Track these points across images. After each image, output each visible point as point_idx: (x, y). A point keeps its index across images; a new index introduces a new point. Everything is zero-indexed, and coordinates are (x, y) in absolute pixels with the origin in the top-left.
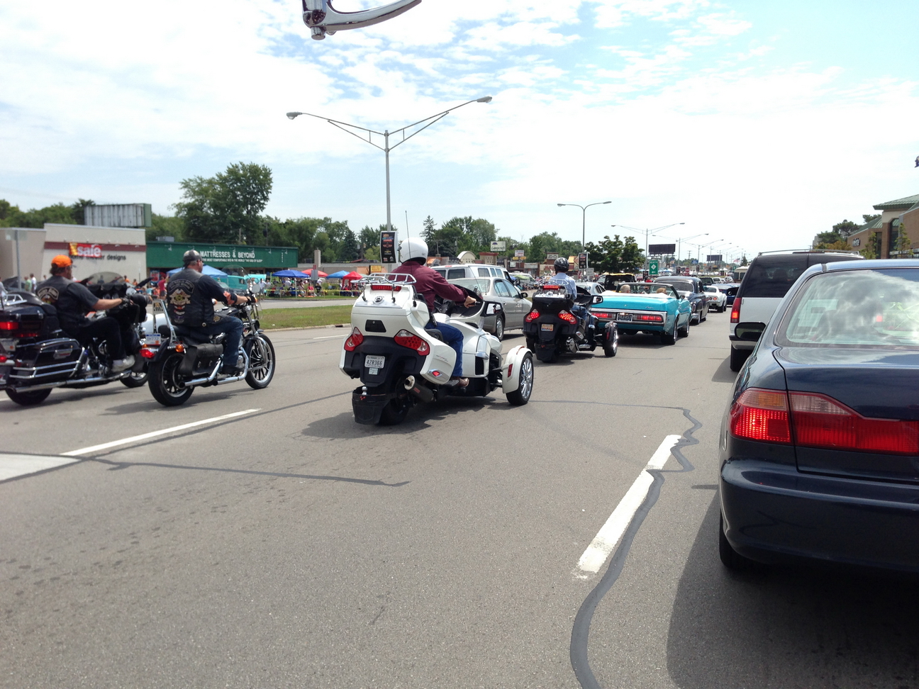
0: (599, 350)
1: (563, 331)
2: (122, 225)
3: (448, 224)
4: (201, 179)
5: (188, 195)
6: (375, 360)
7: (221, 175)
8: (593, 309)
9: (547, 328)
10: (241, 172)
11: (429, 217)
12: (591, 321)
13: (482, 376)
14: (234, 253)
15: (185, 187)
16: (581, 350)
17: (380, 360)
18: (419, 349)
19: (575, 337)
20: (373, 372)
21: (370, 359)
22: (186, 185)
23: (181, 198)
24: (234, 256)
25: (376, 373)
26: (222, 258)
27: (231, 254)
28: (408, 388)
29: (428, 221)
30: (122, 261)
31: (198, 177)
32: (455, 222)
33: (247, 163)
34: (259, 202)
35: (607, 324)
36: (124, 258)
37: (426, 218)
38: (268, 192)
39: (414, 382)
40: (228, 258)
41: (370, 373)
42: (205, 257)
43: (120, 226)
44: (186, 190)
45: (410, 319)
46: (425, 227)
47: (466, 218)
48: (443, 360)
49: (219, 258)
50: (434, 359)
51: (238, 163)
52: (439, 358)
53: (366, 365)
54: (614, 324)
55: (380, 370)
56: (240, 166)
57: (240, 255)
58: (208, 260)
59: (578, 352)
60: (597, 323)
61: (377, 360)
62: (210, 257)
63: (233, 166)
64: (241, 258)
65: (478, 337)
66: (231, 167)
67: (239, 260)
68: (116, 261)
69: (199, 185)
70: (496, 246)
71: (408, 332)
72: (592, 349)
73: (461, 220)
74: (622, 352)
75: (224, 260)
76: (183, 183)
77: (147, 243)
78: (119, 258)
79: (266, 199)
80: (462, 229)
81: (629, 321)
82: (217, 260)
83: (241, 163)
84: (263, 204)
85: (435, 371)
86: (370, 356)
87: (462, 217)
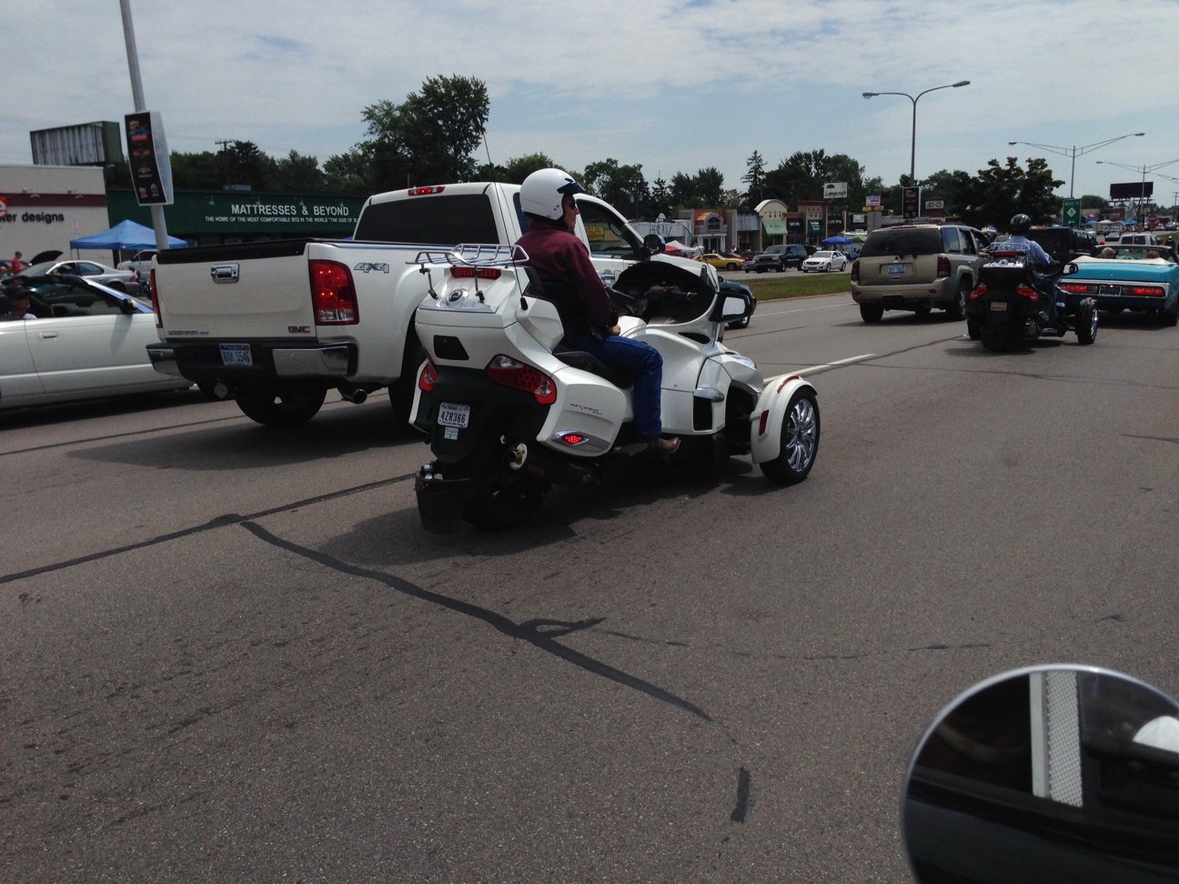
0: (1071, 336)
1: (1020, 310)
2: (80, 161)
3: (787, 163)
4: (389, 104)
5: (374, 130)
6: (454, 412)
7: (415, 97)
8: (1064, 281)
9: (1000, 306)
10: (443, 90)
11: (756, 153)
12: (1061, 297)
13: (708, 432)
14: (305, 208)
15: (369, 118)
16: (1045, 335)
17: (462, 413)
18: (538, 392)
19: (1037, 318)
20: (451, 434)
21: (446, 410)
22: (370, 115)
23: (364, 135)
24: (305, 212)
25: (455, 437)
26: (279, 215)
27: (299, 209)
28: (515, 466)
29: (755, 158)
30: (54, 224)
31: (385, 102)
32: (797, 159)
33: (449, 76)
34: (471, 136)
35: (1083, 301)
36: (61, 218)
37: (751, 155)
38: (483, 120)
39: (524, 456)
40: (291, 216)
41: (446, 436)
42: (243, 215)
43: (78, 164)
44: (371, 121)
45: (514, 334)
46: (749, 168)
47: (815, 153)
48: (590, 412)
49: (273, 216)
50: (565, 412)
51: (437, 78)
52: (578, 409)
53: (440, 421)
54: (1093, 300)
55: (462, 431)
56: (441, 81)
57: (318, 210)
58: (250, 219)
59: (1040, 338)
60: (1066, 299)
61: (457, 412)
62: (253, 215)
63: (430, 81)
64: (320, 216)
65: (702, 359)
66: (428, 83)
67: (316, 220)
68: (43, 224)
69: (388, 113)
70: (833, 190)
71: (514, 361)
72: (1061, 334)
73: (807, 156)
74: (1104, 336)
75: (284, 220)
76: (366, 113)
77: (106, 191)
78: (49, 219)
79: (480, 129)
80: (809, 169)
81: (1116, 296)
82: (269, 220)
83: (441, 77)
84: (478, 138)
85: (569, 435)
86: (447, 405)
87: (810, 151)
